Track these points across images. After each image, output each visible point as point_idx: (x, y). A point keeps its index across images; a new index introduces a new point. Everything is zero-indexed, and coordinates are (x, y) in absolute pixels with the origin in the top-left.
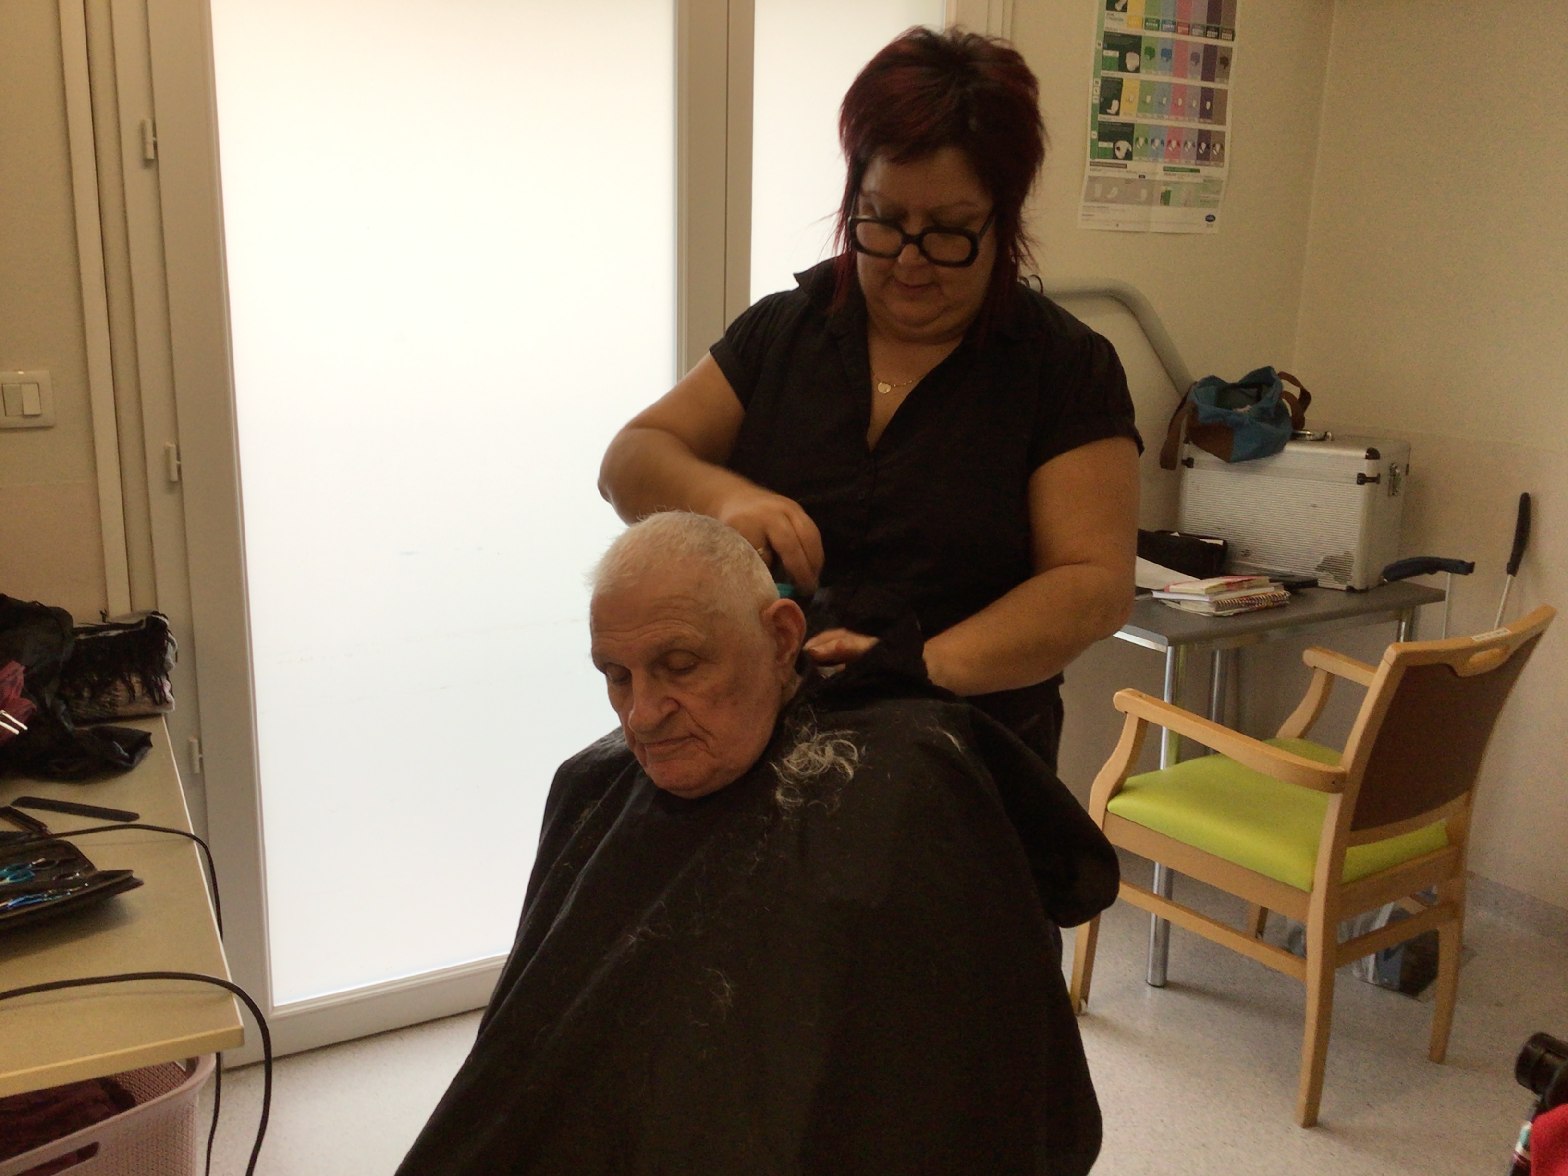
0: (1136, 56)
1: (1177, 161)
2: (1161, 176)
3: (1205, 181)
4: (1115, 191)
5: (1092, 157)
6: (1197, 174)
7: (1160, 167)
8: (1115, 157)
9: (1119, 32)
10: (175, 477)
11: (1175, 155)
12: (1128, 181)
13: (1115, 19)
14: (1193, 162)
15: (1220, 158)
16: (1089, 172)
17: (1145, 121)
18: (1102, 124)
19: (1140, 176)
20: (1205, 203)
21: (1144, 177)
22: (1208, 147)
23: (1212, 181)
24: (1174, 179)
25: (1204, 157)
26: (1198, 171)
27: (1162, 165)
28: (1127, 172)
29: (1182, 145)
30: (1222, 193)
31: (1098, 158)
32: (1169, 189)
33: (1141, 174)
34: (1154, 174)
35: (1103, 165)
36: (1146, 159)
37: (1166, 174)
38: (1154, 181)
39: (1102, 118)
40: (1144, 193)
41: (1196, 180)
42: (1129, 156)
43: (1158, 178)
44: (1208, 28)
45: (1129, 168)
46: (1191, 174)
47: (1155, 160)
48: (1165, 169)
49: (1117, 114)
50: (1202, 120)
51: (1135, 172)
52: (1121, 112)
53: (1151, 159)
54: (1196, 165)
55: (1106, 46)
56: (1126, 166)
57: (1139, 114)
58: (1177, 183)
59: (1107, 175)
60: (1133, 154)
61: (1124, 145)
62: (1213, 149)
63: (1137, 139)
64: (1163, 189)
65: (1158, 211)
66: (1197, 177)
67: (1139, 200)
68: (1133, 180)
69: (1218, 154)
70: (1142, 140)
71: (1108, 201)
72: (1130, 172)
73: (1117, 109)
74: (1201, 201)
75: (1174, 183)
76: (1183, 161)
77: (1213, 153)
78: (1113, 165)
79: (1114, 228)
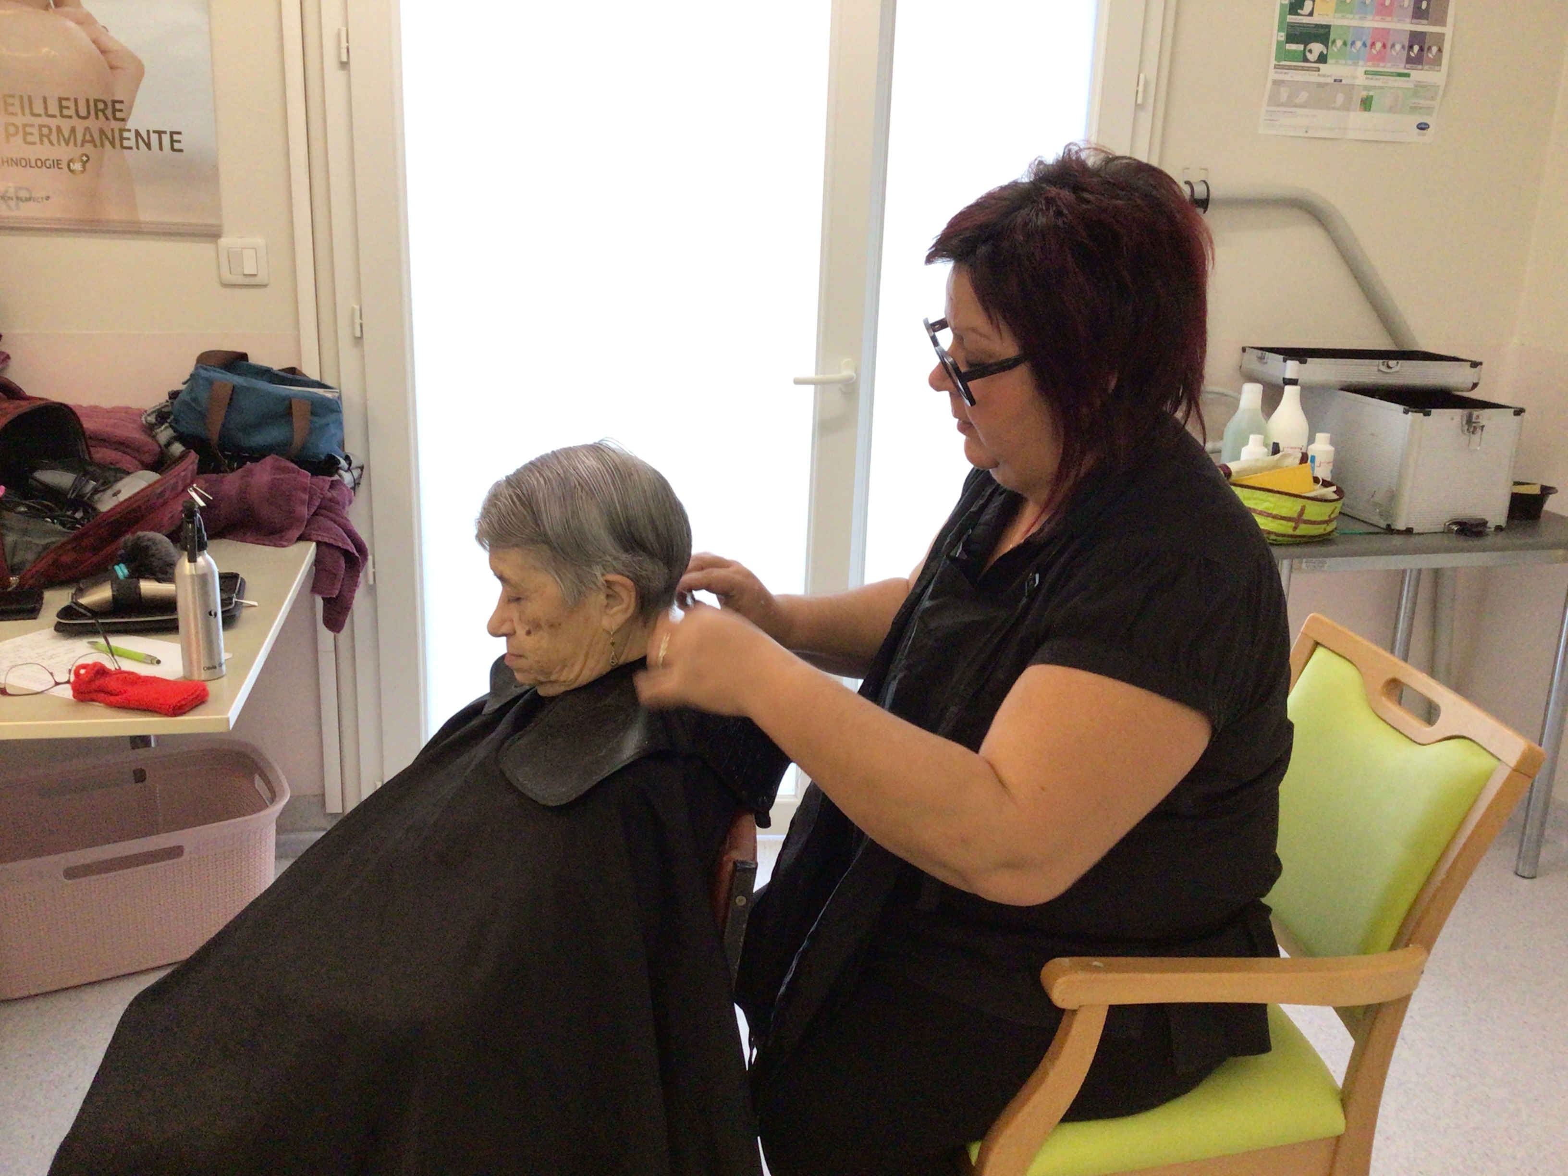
1: (1381, 64)
2: (1361, 79)
3: (1416, 86)
4: (1303, 96)
5: (1278, 58)
6: (1407, 79)
7: (1360, 70)
8: (1306, 60)
10: (358, 334)
11: (1380, 58)
12: (1320, 85)
14: (1402, 65)
15: (1437, 62)
16: (1273, 75)
17: (1345, 22)
18: (1291, 26)
19: (1335, 81)
20: (1414, 109)
21: (1341, 81)
22: (1421, 49)
23: (1425, 87)
24: (1378, 83)
25: (1416, 61)
26: (1408, 75)
27: (1363, 69)
28: (1319, 75)
29: (1389, 46)
30: (1439, 98)
31: (1285, 60)
32: (1371, 94)
33: (1336, 78)
34: (1354, 78)
35: (1290, 68)
36: (1344, 62)
37: (1367, 78)
38: (1353, 85)
39: (1291, 19)
40: (1340, 98)
41: (1403, 85)
42: (1322, 59)
43: (1357, 82)
45: (1321, 72)
46: (1398, 78)
47: (1356, 64)
48: (1366, 73)
49: (1311, 14)
50: (1415, 21)
51: (1328, 76)
52: (1315, 13)
53: (1350, 62)
54: (1405, 68)
56: (1318, 70)
57: (1337, 15)
58: (1381, 88)
59: (1291, 79)
60: (1328, 57)
61: (1317, 48)
62: (1427, 52)
63: (1334, 42)
64: (1364, 94)
65: (1357, 118)
66: (1407, 82)
67: (1333, 106)
68: (1327, 84)
69: (1434, 56)
70: (1339, 43)
71: (1296, 106)
72: (1324, 76)
73: (1310, 9)
74: (1411, 108)
75: (1374, 87)
76: (1389, 65)
77: (1428, 56)
78: (1303, 69)
79: (1302, 134)
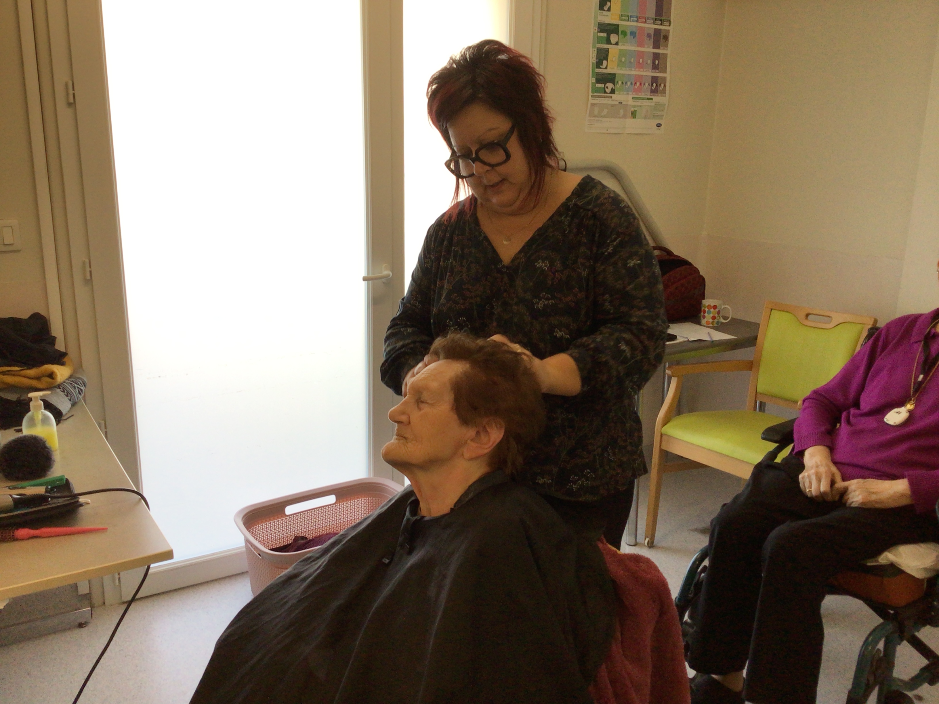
0: (617, 36)
1: (640, 94)
2: (631, 102)
3: (655, 104)
4: (606, 111)
5: (592, 92)
6: (652, 101)
7: (630, 97)
8: (605, 92)
9: (606, 22)
10: (88, 277)
11: (638, 90)
12: (613, 105)
13: (604, 15)
14: (649, 93)
15: (664, 92)
16: (591, 101)
17: (622, 72)
18: (598, 74)
19: (619, 103)
20: (655, 116)
21: (622, 103)
22: (657, 85)
23: (660, 104)
24: (639, 104)
25: (654, 92)
26: (652, 99)
27: (632, 96)
28: (612, 100)
29: (643, 85)
30: (665, 110)
31: (596, 93)
32: (636, 109)
33: (620, 101)
34: (628, 101)
35: (599, 97)
36: (622, 93)
37: (633, 101)
38: (627, 105)
39: (597, 70)
40: (622, 112)
41: (650, 104)
42: (613, 91)
43: (629, 104)
44: (656, 19)
45: (613, 98)
46: (648, 101)
47: (628, 94)
48: (633, 98)
49: (606, 68)
50: (653, 71)
51: (616, 101)
52: (608, 67)
53: (625, 93)
54: (651, 96)
55: (599, 31)
56: (611, 97)
57: (620, 68)
58: (641, 106)
59: (601, 102)
60: (615, 90)
61: (610, 86)
62: (660, 86)
63: (618, 82)
64: (633, 109)
65: (630, 121)
66: (651, 102)
67: (619, 116)
68: (615, 105)
69: (663, 89)
70: (620, 83)
71: (602, 117)
72: (614, 100)
73: (606, 65)
74: (654, 116)
75: (638, 106)
76: (643, 94)
77: (660, 89)
78: (604, 97)
79: (606, 132)
